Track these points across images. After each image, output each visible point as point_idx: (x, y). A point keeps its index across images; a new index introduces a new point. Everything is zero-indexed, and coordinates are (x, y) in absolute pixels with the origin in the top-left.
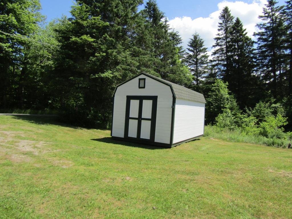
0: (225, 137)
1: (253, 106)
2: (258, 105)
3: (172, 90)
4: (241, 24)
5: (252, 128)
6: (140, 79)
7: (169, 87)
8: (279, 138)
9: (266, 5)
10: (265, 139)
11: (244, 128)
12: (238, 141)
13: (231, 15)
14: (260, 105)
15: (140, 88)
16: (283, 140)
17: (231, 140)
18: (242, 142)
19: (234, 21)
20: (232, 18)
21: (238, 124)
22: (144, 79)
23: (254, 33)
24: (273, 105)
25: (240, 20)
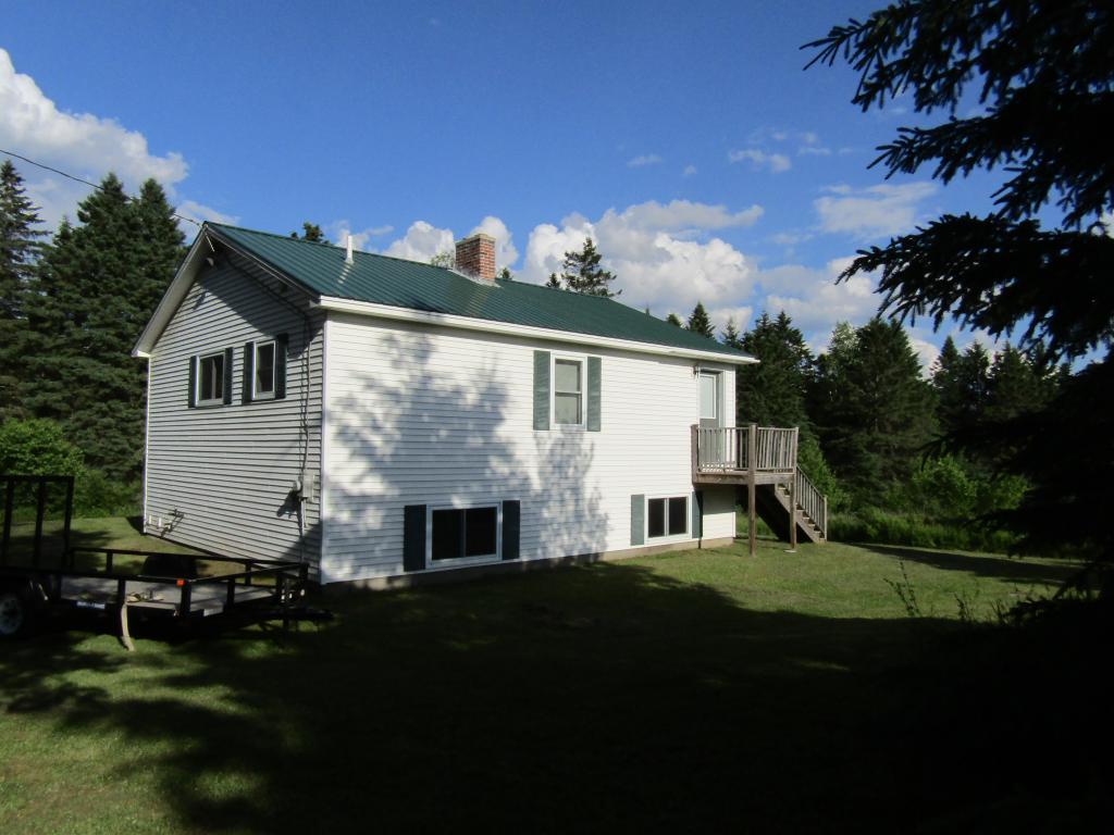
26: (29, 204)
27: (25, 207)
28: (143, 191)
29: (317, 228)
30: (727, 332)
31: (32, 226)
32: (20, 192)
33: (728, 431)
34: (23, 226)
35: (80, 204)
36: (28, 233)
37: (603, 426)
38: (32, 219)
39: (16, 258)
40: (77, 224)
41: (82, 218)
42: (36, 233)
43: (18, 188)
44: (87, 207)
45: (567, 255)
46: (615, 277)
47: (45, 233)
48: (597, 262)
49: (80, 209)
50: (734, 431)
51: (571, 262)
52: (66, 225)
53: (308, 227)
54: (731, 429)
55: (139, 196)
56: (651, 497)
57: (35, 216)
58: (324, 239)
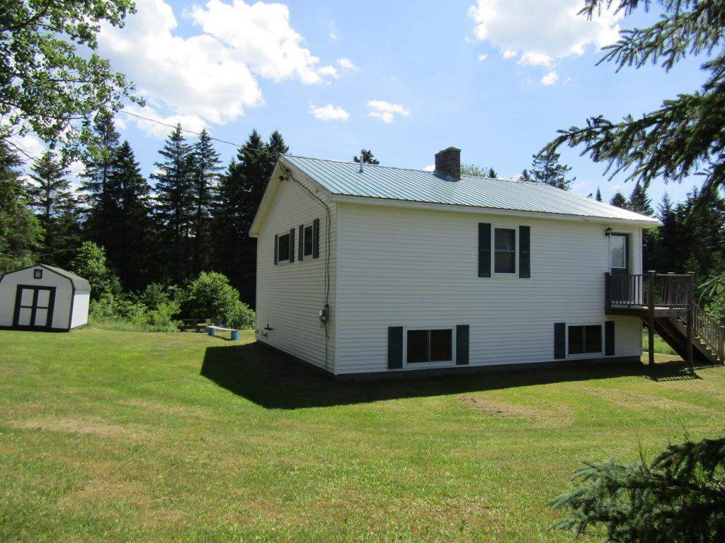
0: (110, 326)
1: (143, 289)
2: (149, 286)
3: (72, 283)
4: (131, 154)
5: (140, 317)
6: (35, 270)
7: (69, 281)
8: (164, 325)
9: (169, 136)
10: (152, 327)
11: (130, 318)
12: (124, 330)
13: (116, 131)
14: (152, 288)
15: (35, 277)
16: (167, 327)
17: (116, 329)
18: (128, 330)
19: (121, 144)
20: (116, 136)
21: (123, 314)
22: (41, 271)
23: (151, 175)
24: (170, 287)
25: (131, 145)
26: (214, 152)
27: (213, 154)
28: (271, 139)
29: (369, 153)
30: (663, 204)
31: (216, 165)
32: (210, 146)
33: (637, 277)
34: (211, 165)
35: (239, 150)
36: (215, 169)
37: (531, 275)
38: (216, 160)
39: (209, 183)
40: (238, 162)
41: (240, 158)
42: (219, 169)
43: (209, 144)
44: (241, 151)
45: (534, 156)
46: (570, 169)
47: (223, 168)
48: (556, 159)
49: (238, 153)
50: (641, 277)
51: (537, 161)
52: (233, 163)
53: (363, 153)
54: (639, 276)
55: (269, 143)
56: (570, 325)
57: (217, 159)
58: (373, 159)
